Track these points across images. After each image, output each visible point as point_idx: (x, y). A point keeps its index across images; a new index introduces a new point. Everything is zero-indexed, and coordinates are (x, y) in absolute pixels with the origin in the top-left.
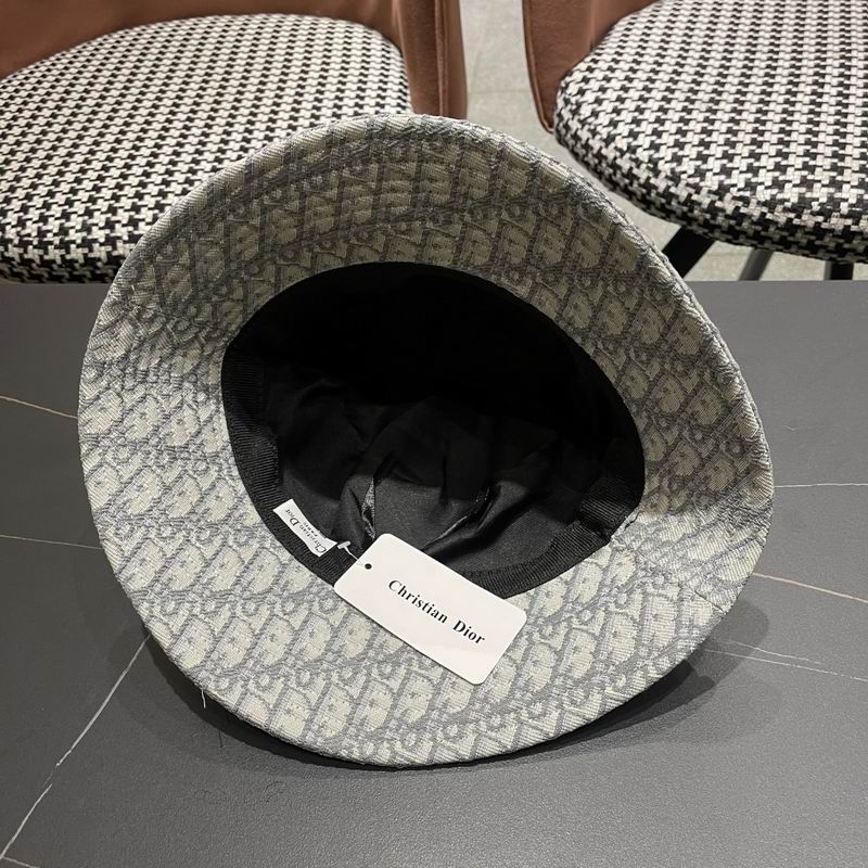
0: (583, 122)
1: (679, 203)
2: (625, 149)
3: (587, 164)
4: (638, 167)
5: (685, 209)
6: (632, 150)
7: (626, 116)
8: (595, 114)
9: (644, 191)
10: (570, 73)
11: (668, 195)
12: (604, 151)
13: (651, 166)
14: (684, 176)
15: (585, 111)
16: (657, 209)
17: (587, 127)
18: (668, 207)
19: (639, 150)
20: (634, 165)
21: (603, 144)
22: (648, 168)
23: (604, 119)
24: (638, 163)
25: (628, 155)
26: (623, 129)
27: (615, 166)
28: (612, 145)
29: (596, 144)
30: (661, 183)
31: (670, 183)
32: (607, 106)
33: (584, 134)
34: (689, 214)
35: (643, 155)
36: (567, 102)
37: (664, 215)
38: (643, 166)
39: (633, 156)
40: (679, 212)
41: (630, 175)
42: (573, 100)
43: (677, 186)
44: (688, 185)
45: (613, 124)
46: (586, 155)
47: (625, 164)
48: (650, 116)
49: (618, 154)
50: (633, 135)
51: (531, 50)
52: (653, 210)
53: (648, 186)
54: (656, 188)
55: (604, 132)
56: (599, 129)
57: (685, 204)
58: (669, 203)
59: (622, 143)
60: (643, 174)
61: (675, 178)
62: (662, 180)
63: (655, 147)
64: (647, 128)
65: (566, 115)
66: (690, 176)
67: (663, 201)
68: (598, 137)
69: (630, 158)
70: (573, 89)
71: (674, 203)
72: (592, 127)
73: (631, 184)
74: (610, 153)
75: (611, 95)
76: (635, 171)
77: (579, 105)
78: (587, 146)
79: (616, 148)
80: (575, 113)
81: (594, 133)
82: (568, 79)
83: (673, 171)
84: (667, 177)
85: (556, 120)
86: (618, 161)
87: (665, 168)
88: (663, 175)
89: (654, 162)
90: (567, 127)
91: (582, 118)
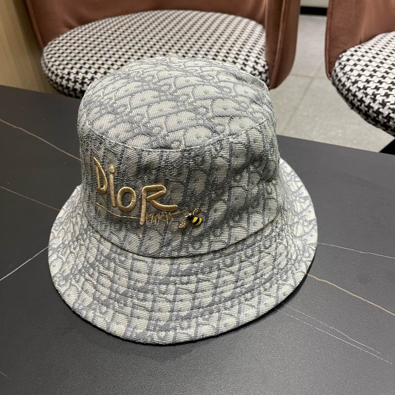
0: (345, 74)
1: (383, 117)
2: (362, 87)
3: (342, 94)
4: (366, 97)
5: (386, 120)
6: (365, 88)
7: (367, 73)
8: (352, 70)
9: (366, 109)
10: (345, 51)
11: (378, 112)
12: (351, 88)
13: (373, 97)
14: (388, 104)
15: (347, 69)
16: (372, 119)
17: (346, 76)
18: (377, 119)
19: (368, 89)
20: (364, 95)
21: (352, 84)
22: (371, 98)
23: (355, 73)
24: (366, 94)
25: (362, 91)
26: (363, 78)
27: (355, 96)
28: (356, 85)
29: (348, 84)
30: (376, 106)
31: (380, 106)
32: (359, 68)
33: (344, 79)
34: (387, 124)
35: (370, 91)
36: (340, 64)
37: (374, 123)
38: (369, 97)
39: (365, 92)
40: (382, 122)
41: (361, 101)
42: (343, 63)
43: (383, 108)
44: (389, 108)
45: (359, 75)
46: (342, 90)
47: (360, 95)
48: (379, 74)
49: (358, 90)
50: (368, 82)
51: (328, 38)
52: (370, 120)
53: (369, 107)
54: (372, 108)
55: (353, 79)
56: (351, 77)
57: (386, 118)
58: (378, 117)
59: (361, 85)
60: (367, 100)
61: (383, 104)
62: (377, 104)
63: (377, 88)
64: (376, 79)
65: (338, 70)
66: (391, 104)
67: (375, 115)
68: (350, 81)
69: (363, 93)
70: (345, 58)
71: (380, 117)
72: (348, 76)
73: (361, 105)
74: (354, 89)
75: (363, 63)
76: (364, 99)
77: (345, 66)
78: (344, 85)
79: (357, 87)
80: (342, 69)
81: (348, 79)
82: (343, 54)
83: (383, 101)
84: (379, 103)
85: (333, 72)
86: (357, 93)
87: (379, 99)
88: (377, 102)
89: (375, 95)
90: (337, 76)
91: (345, 71)
